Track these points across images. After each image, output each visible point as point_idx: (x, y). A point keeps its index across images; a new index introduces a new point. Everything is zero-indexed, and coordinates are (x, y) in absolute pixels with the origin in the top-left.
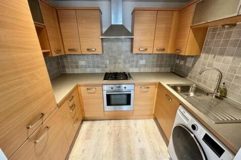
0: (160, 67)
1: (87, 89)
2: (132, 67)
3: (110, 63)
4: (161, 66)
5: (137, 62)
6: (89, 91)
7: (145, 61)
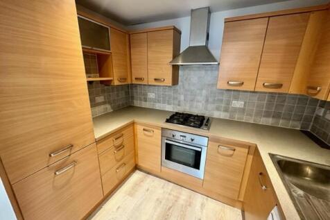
1: (144, 130)
2: (218, 109)
3: (185, 100)
6: (146, 133)
7: (243, 103)
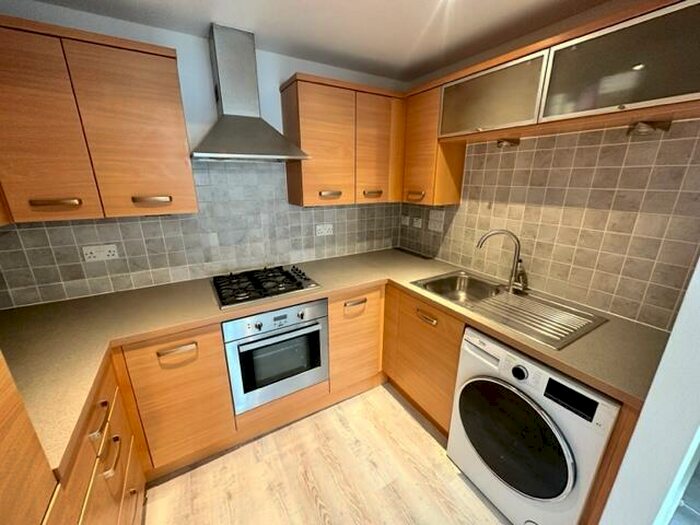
0: (368, 239)
1: (159, 355)
3: (221, 244)
4: (370, 237)
5: (311, 231)
6: (165, 360)
7: (331, 226)
